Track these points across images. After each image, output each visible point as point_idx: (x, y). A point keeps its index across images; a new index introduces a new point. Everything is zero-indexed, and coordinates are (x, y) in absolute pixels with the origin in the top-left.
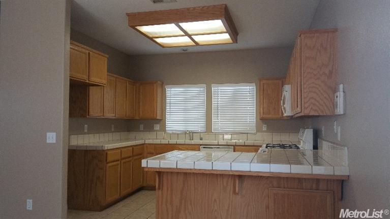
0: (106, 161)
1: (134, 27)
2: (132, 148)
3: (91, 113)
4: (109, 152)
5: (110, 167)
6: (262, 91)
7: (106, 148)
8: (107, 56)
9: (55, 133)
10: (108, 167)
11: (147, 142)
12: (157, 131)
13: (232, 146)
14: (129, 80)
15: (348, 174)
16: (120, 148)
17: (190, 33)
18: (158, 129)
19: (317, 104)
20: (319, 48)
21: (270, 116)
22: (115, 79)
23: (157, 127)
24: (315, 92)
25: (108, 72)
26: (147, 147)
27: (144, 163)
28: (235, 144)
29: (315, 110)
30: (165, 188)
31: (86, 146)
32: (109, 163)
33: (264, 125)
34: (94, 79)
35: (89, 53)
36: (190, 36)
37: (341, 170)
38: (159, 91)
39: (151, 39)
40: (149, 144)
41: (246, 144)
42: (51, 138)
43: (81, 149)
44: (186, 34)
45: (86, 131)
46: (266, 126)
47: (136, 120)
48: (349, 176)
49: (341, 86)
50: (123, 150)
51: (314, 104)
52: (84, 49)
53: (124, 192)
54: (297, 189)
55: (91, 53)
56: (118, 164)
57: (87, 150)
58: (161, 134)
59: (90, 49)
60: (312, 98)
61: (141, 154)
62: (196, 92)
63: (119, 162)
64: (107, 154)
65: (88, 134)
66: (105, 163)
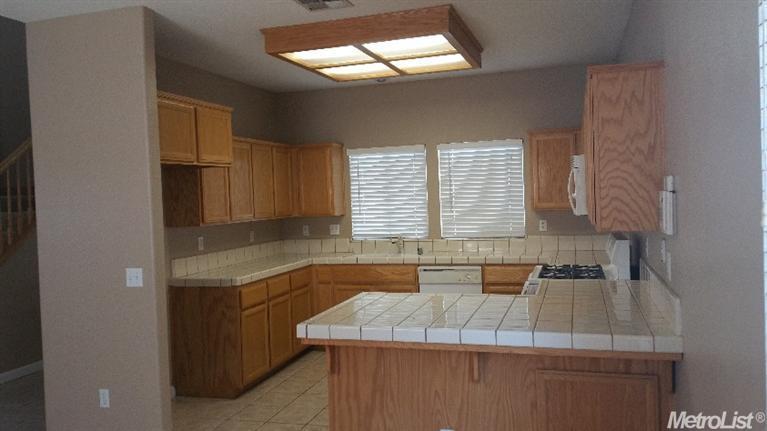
0: (241, 307)
1: (275, 55)
2: (288, 276)
3: (208, 218)
4: (244, 291)
5: (247, 316)
6: (535, 157)
7: (239, 284)
8: (231, 109)
9: (140, 270)
10: (243, 319)
11: (317, 261)
12: (335, 236)
13: (479, 265)
14: (277, 144)
15: (681, 351)
16: (264, 279)
17: (386, 57)
18: (338, 233)
19: (627, 209)
20: (629, 100)
21: (552, 205)
22: (248, 147)
23: (336, 230)
24: (621, 187)
25: (233, 134)
26: (317, 271)
27: (301, 331)
28: (483, 262)
29: (622, 222)
30: (344, 370)
31: (202, 281)
32: (245, 310)
33: (541, 222)
34: (207, 158)
35: (195, 109)
36: (387, 62)
37: (668, 344)
38: (336, 161)
39: (313, 70)
40: (320, 265)
41: (505, 262)
42: (135, 277)
43: (192, 285)
44: (378, 59)
45: (201, 248)
46: (545, 221)
47: (295, 218)
48: (682, 354)
49: (669, 180)
50: (270, 282)
51: (619, 211)
52: (184, 104)
53: (278, 360)
54: (589, 371)
55: (199, 108)
56: (264, 310)
57: (204, 287)
58: (342, 244)
59: (196, 101)
60: (616, 198)
61: (306, 286)
62: (407, 160)
63: (265, 306)
64: (240, 292)
65: (207, 253)
66: (239, 309)
